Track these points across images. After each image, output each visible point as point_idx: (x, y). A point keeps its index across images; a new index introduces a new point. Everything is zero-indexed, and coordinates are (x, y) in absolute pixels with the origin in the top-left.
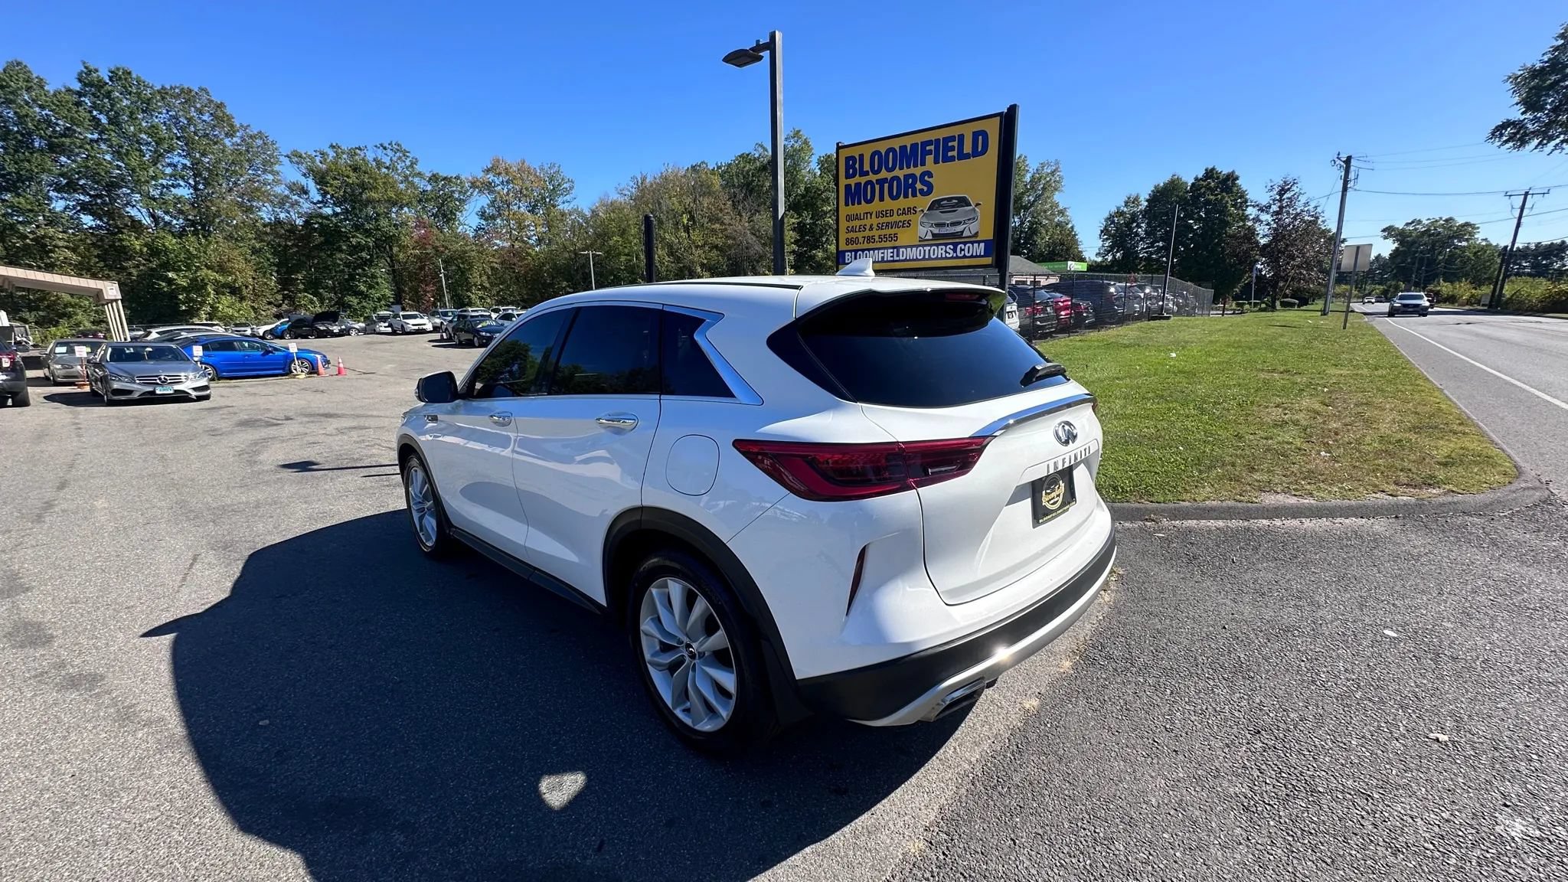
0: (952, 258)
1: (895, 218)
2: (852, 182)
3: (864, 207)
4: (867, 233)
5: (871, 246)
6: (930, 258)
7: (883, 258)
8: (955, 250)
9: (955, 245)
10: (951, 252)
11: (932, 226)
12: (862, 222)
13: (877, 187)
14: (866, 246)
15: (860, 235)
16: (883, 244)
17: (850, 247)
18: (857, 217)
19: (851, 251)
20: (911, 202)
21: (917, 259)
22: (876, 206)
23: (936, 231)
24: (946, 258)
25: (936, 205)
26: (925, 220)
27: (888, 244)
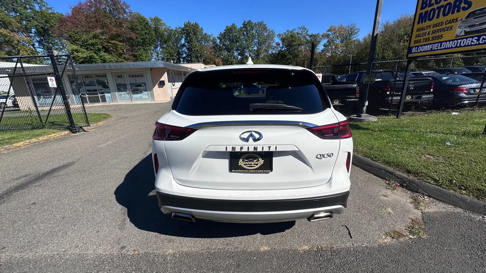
0: (476, 44)
1: (444, 26)
2: (424, 11)
3: (428, 23)
4: (426, 36)
5: (427, 43)
6: (460, 46)
7: (432, 48)
8: (478, 40)
9: (479, 37)
10: (476, 41)
11: (466, 27)
12: (424, 31)
13: (437, 11)
14: (424, 43)
15: (422, 38)
16: (434, 41)
17: (416, 45)
18: (423, 29)
19: (415, 47)
20: (456, 15)
21: (452, 48)
22: (435, 21)
23: (468, 30)
24: (471, 45)
25: (472, 14)
26: (462, 25)
27: (437, 41)
